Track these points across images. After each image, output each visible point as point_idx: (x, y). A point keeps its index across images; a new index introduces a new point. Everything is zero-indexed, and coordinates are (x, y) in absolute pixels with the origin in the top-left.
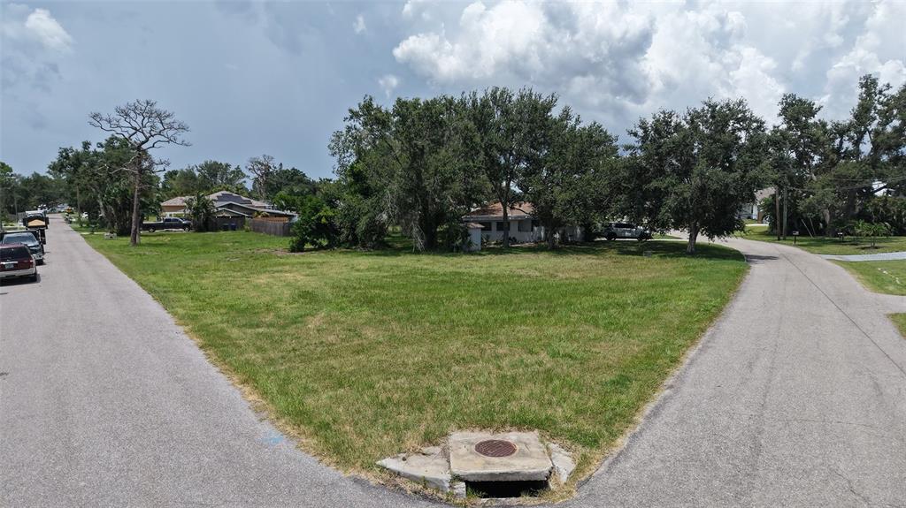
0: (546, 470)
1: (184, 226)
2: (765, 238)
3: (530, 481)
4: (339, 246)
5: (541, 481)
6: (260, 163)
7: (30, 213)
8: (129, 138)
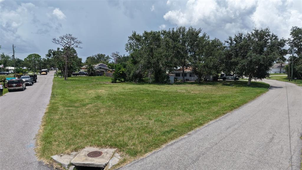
0: (104, 164)
1: (85, 74)
2: (285, 80)
3: (98, 167)
4: (127, 81)
5: (102, 168)
6: (115, 54)
7: (43, 70)
8: (64, 46)
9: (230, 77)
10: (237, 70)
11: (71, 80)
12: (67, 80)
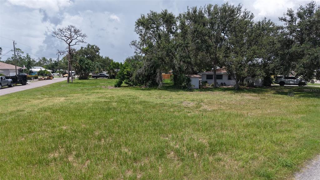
8: (67, 41)
9: (292, 81)
10: (301, 67)
11: (75, 83)
12: (71, 83)
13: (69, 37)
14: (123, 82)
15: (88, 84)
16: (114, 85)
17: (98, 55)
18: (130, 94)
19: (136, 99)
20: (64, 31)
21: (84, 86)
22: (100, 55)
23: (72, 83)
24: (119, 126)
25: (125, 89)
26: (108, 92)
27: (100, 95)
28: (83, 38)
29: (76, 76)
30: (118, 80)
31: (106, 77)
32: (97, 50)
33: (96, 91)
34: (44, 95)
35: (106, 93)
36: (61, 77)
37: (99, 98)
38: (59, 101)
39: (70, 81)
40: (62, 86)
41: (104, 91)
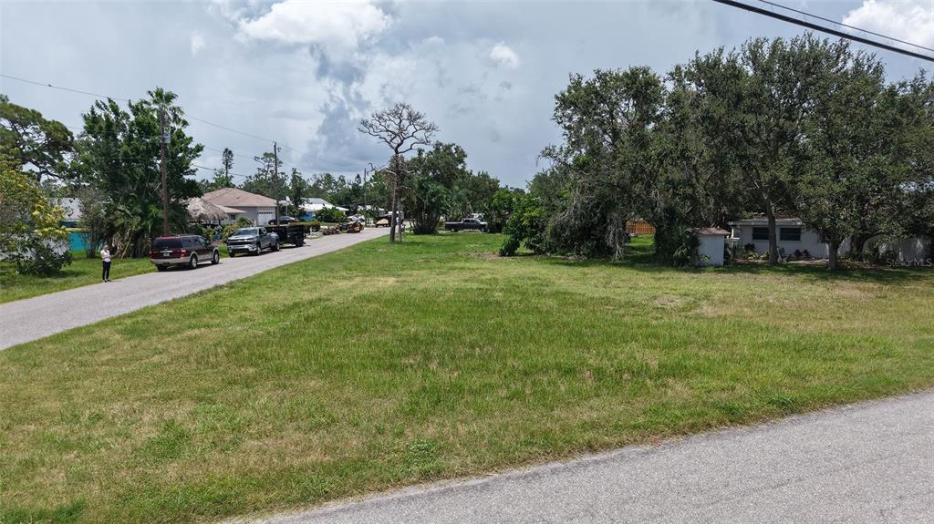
8: (391, 141)
11: (408, 244)
12: (398, 243)
13: (397, 132)
14: (522, 244)
15: (438, 246)
16: (497, 250)
17: (462, 171)
18: (534, 275)
19: (548, 286)
20: (386, 117)
21: (428, 253)
22: (468, 169)
23: (400, 243)
24: (505, 331)
25: (527, 261)
26: (485, 268)
27: (467, 275)
28: (427, 134)
29: (407, 224)
30: (508, 237)
31: (481, 227)
32: (461, 156)
33: (457, 265)
34: (350, 270)
35: (481, 271)
36: (369, 227)
37: (466, 281)
38: (387, 283)
39: (396, 239)
40: (380, 250)
41: (475, 266)
